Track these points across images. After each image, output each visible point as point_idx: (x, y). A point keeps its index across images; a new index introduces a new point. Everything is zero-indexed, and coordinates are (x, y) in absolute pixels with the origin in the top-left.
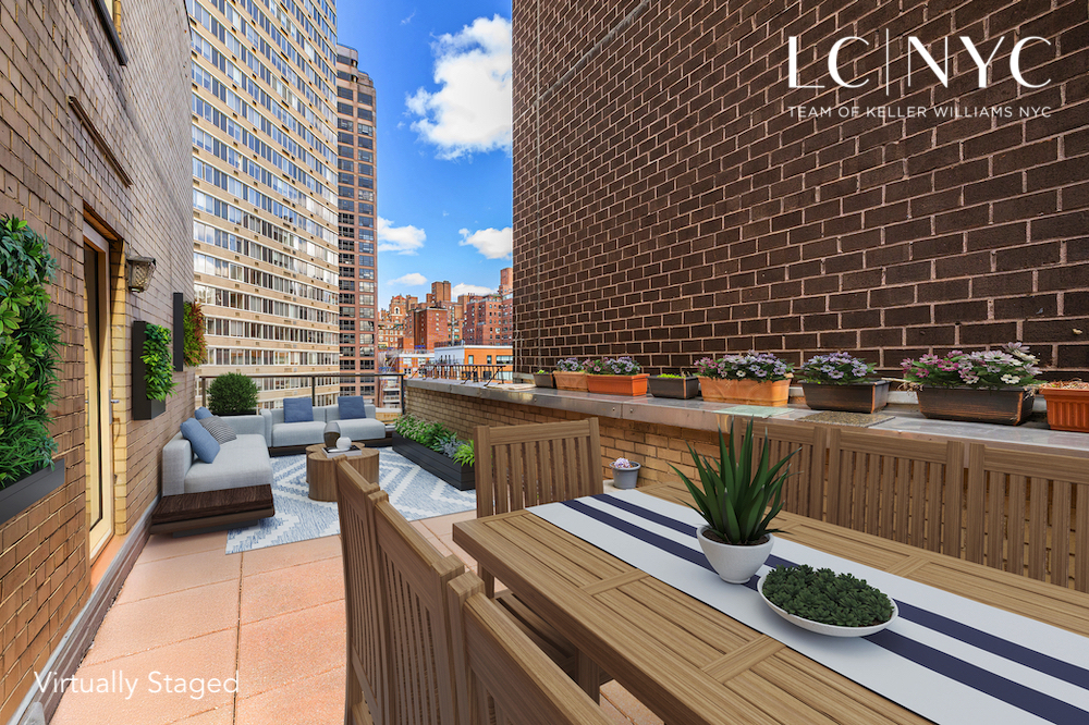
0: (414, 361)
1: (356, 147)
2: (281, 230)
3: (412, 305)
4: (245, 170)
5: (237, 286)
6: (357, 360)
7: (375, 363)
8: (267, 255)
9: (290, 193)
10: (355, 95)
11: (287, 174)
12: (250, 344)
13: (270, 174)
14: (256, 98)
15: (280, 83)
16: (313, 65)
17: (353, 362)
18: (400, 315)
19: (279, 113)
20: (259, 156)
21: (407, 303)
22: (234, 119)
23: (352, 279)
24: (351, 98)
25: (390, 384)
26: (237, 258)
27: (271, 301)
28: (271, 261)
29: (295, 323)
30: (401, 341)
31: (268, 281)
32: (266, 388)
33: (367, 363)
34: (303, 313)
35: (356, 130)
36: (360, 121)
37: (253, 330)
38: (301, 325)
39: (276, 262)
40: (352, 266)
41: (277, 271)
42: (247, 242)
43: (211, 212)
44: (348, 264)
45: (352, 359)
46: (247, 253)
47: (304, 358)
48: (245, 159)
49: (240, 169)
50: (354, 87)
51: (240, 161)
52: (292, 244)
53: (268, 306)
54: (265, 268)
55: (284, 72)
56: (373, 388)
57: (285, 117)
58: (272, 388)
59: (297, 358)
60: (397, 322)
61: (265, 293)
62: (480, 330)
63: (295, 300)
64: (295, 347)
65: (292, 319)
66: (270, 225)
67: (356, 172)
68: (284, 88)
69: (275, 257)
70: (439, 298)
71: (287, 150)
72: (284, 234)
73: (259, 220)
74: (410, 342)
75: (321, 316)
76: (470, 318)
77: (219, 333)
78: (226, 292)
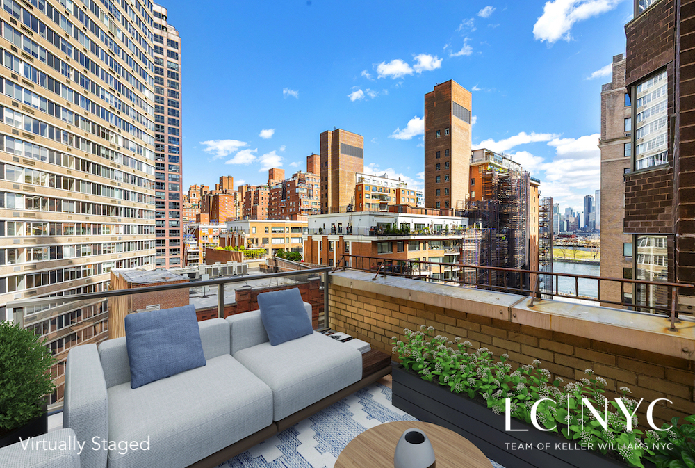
0: (210, 231)
1: (166, 77)
2: (108, 131)
3: (206, 192)
4: (76, 80)
5: (69, 172)
6: (167, 230)
7: (181, 232)
8: (96, 149)
9: (116, 103)
10: (165, 41)
11: (113, 88)
12: (81, 218)
13: (98, 86)
14: (86, 25)
15: (107, 18)
16: (134, 9)
17: (164, 231)
18: (196, 199)
19: (106, 40)
20: (89, 72)
21: (201, 190)
22: (66, 39)
23: (163, 172)
24: (162, 42)
25: (192, 246)
26: (69, 150)
27: (99, 185)
28: (99, 154)
29: (119, 203)
30: (198, 217)
31: (97, 169)
32: (95, 253)
33: (174, 232)
34: (126, 195)
35: (165, 64)
36: (169, 59)
37: (84, 207)
38: (125, 204)
39: (103, 155)
40: (163, 163)
41: (104, 162)
42: (78, 137)
43: (44, 111)
44: (160, 161)
45: (163, 229)
46: (78, 146)
47: (127, 229)
48: (77, 72)
49: (72, 78)
50: (164, 34)
51: (72, 73)
52: (117, 142)
53: (97, 189)
54: (93, 158)
55: (110, 9)
56: (179, 250)
57: (111, 44)
58: (100, 253)
59: (121, 229)
60: (194, 203)
61: (93, 178)
62: (255, 209)
63: (119, 185)
64: (120, 220)
65: (116, 199)
66: (98, 126)
67: (166, 95)
68: (111, 22)
69: (103, 151)
70: (225, 187)
71: (113, 70)
72: (110, 134)
73: (88, 121)
74: (206, 217)
75: (140, 197)
76: (248, 202)
77: (52, 209)
78: (59, 176)
